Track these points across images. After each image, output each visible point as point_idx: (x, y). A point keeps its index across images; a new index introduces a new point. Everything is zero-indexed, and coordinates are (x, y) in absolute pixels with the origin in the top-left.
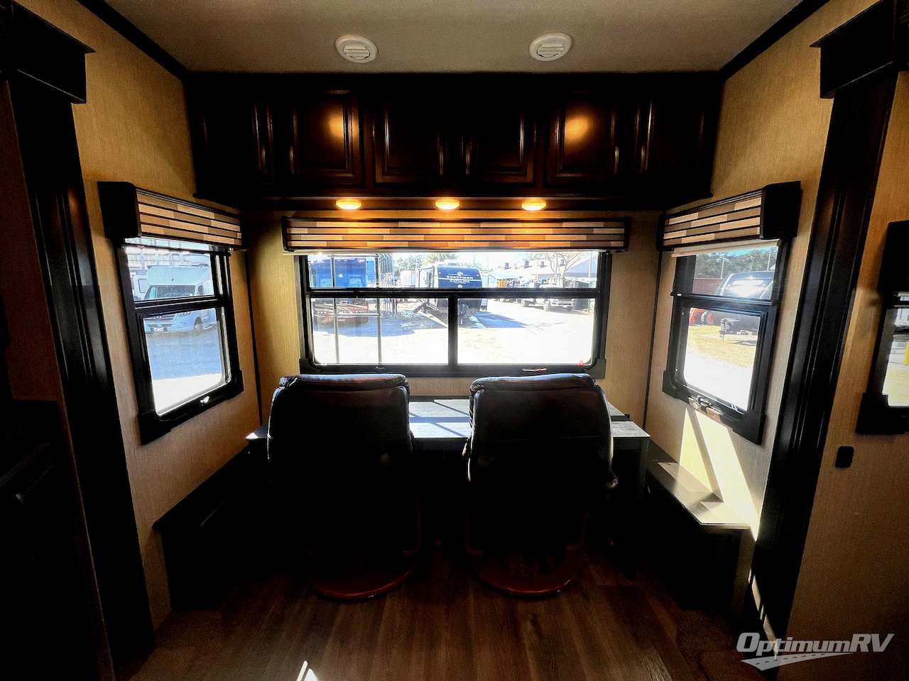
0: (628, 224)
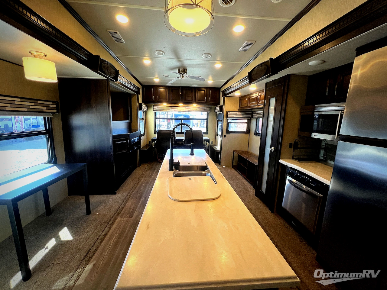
0: (210, 108)
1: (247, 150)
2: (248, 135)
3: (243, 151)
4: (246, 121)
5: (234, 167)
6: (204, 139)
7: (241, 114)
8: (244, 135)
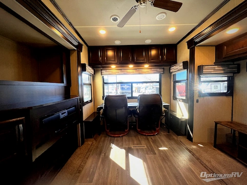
0: (164, 69)
1: (230, 120)
2: (230, 98)
3: (228, 122)
4: (226, 79)
5: (218, 146)
6: (163, 104)
7: (221, 68)
8: (224, 98)
